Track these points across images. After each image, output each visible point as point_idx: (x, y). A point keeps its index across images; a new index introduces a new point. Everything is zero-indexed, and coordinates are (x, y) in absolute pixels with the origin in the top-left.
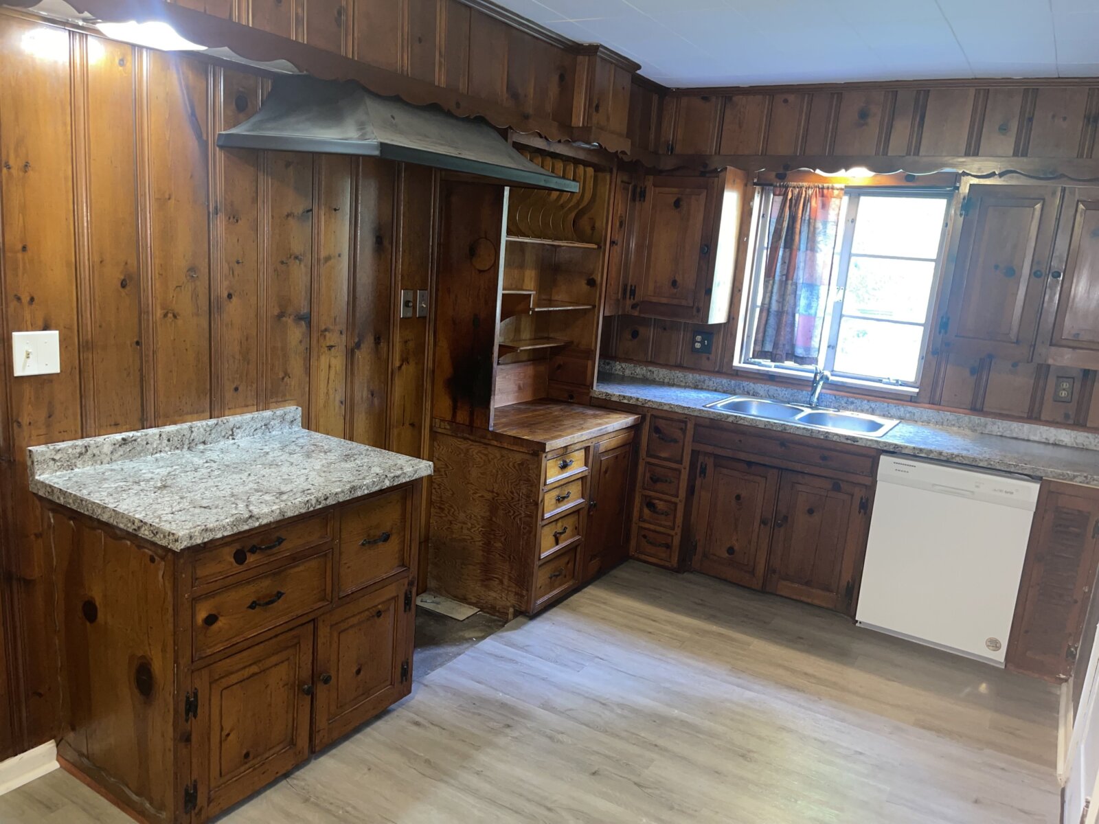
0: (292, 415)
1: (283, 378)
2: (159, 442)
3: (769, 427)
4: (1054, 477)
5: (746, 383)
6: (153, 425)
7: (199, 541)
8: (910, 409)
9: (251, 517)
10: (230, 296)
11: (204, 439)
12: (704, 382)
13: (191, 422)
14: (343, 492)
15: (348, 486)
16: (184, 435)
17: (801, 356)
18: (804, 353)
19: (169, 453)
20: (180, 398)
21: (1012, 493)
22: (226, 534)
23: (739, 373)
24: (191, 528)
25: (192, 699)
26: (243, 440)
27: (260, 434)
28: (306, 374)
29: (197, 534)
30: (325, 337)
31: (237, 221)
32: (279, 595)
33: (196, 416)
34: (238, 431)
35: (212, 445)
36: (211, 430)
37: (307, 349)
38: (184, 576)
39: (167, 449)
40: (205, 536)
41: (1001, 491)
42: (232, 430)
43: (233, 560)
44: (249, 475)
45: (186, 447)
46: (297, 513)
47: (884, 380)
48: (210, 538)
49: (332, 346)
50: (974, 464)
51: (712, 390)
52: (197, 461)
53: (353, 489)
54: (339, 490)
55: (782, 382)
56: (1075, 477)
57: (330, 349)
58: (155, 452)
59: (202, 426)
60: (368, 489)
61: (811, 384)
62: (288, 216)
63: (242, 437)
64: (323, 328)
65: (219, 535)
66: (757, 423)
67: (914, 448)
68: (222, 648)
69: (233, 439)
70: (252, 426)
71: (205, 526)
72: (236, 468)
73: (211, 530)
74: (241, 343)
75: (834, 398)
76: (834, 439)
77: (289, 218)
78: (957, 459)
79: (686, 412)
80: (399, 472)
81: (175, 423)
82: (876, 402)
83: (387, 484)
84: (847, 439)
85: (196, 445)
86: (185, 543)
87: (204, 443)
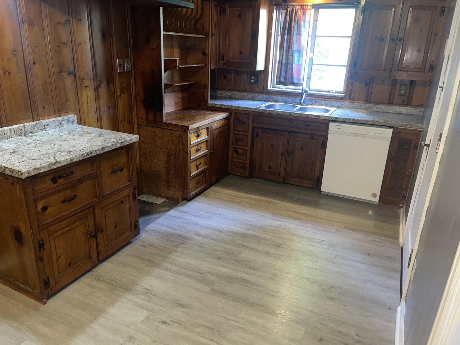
0: (72, 119)
1: (66, 102)
2: (10, 133)
3: (284, 114)
4: (398, 126)
5: (274, 96)
6: (6, 125)
7: (33, 174)
8: (341, 103)
9: (56, 162)
10: (34, 63)
11: (31, 131)
12: (256, 97)
13: (24, 123)
14: (98, 150)
15: (101, 147)
16: (21, 129)
17: (296, 83)
18: (297, 81)
19: (16, 138)
20: (17, 112)
21: (382, 134)
22: (45, 170)
23: (271, 92)
24: (28, 168)
25: (41, 243)
26: (50, 131)
27: (58, 128)
28: (76, 99)
29: (31, 171)
30: (83, 82)
31: (33, 26)
32: (75, 196)
33: (25, 120)
34: (47, 127)
35: (35, 134)
36: (34, 127)
37: (75, 88)
38: (28, 190)
39: (14, 136)
40: (36, 171)
41: (377, 133)
42: (44, 126)
43: (51, 182)
44: (54, 145)
45: (23, 135)
46: (78, 160)
47: (331, 91)
48: (38, 173)
49: (87, 86)
50: (367, 123)
51: (260, 101)
52: (29, 140)
53: (103, 148)
54: (97, 149)
55: (288, 95)
56: (407, 125)
57: (86, 88)
58: (9, 138)
59: (30, 125)
60: (110, 148)
61: (300, 95)
62: (58, 23)
63: (49, 130)
64: (82, 77)
65: (42, 171)
66: (279, 113)
67: (343, 118)
68: (52, 220)
69: (46, 130)
70: (54, 124)
71: (35, 167)
72: (48, 142)
73: (38, 169)
74: (43, 86)
75: (310, 100)
76: (311, 117)
77: (59, 24)
78: (360, 122)
79: (249, 110)
80: (124, 140)
81: (17, 124)
82: (327, 101)
83: (119, 145)
84: (316, 117)
85: (28, 134)
86: (27, 175)
87: (32, 133)
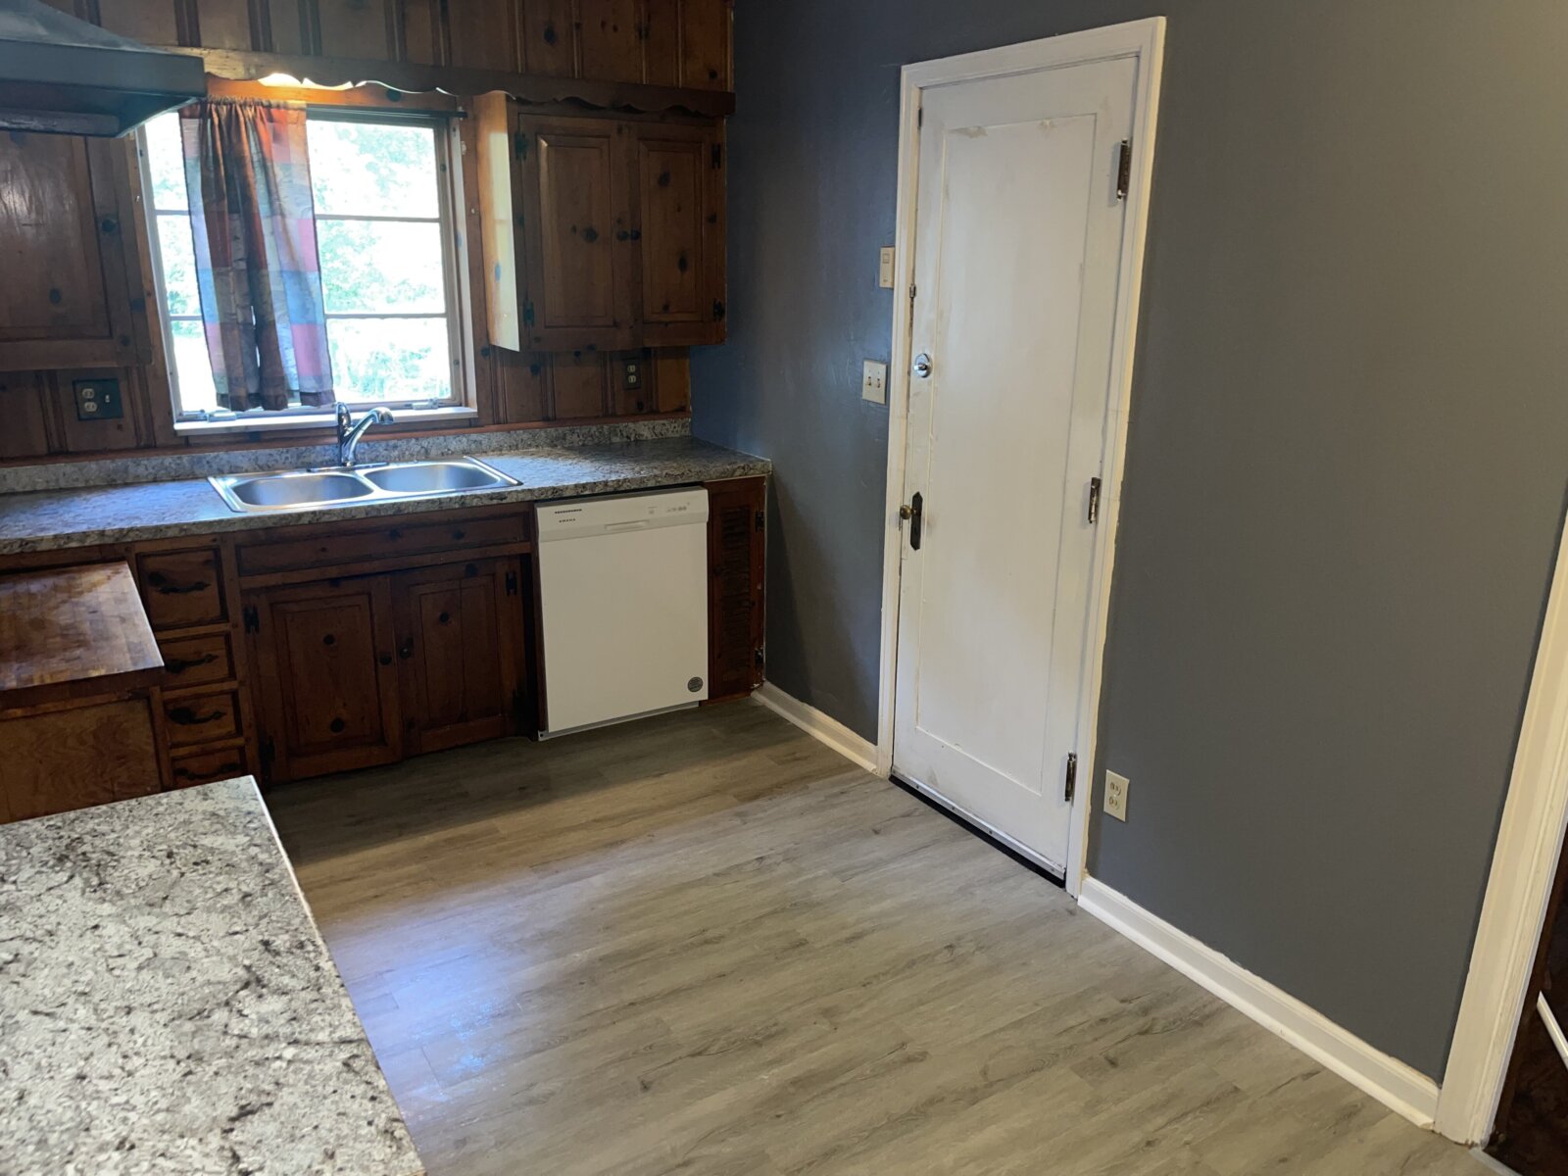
4: (717, 478)
5: (212, 455)
8: (474, 437)
12: (126, 470)
18: (317, 386)
41: (675, 509)
47: (414, 404)
50: (642, 486)
51: (148, 482)
56: (735, 471)
67: (576, 486)
75: (366, 447)
76: (474, 504)
82: (428, 437)
